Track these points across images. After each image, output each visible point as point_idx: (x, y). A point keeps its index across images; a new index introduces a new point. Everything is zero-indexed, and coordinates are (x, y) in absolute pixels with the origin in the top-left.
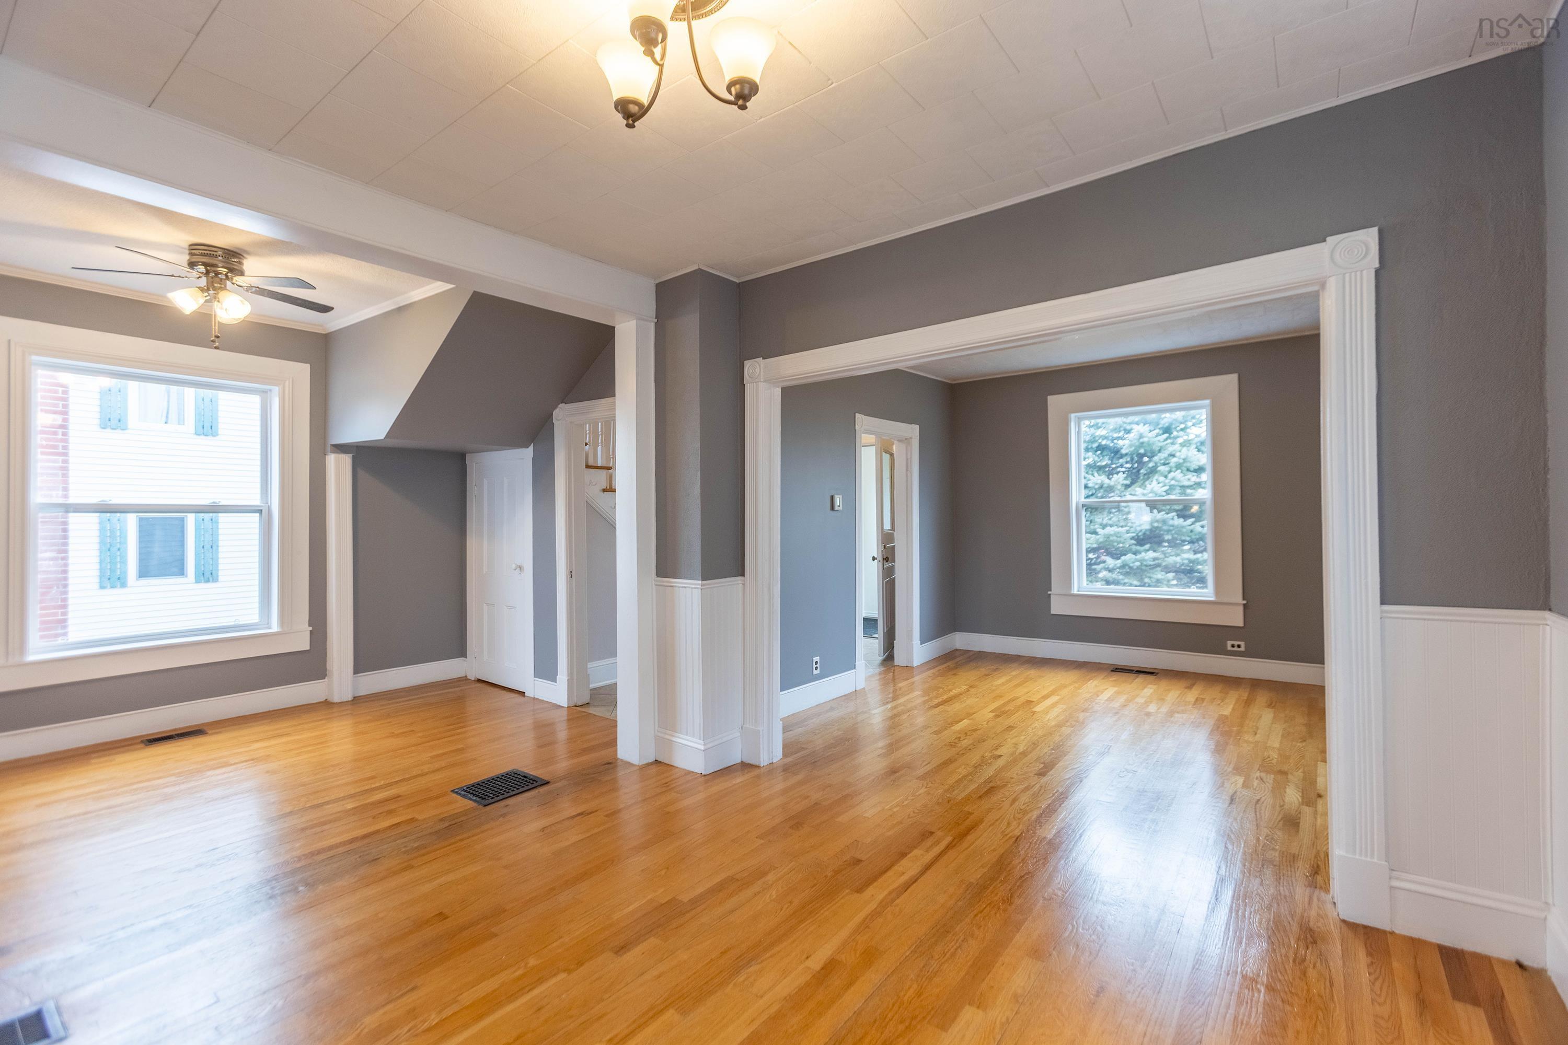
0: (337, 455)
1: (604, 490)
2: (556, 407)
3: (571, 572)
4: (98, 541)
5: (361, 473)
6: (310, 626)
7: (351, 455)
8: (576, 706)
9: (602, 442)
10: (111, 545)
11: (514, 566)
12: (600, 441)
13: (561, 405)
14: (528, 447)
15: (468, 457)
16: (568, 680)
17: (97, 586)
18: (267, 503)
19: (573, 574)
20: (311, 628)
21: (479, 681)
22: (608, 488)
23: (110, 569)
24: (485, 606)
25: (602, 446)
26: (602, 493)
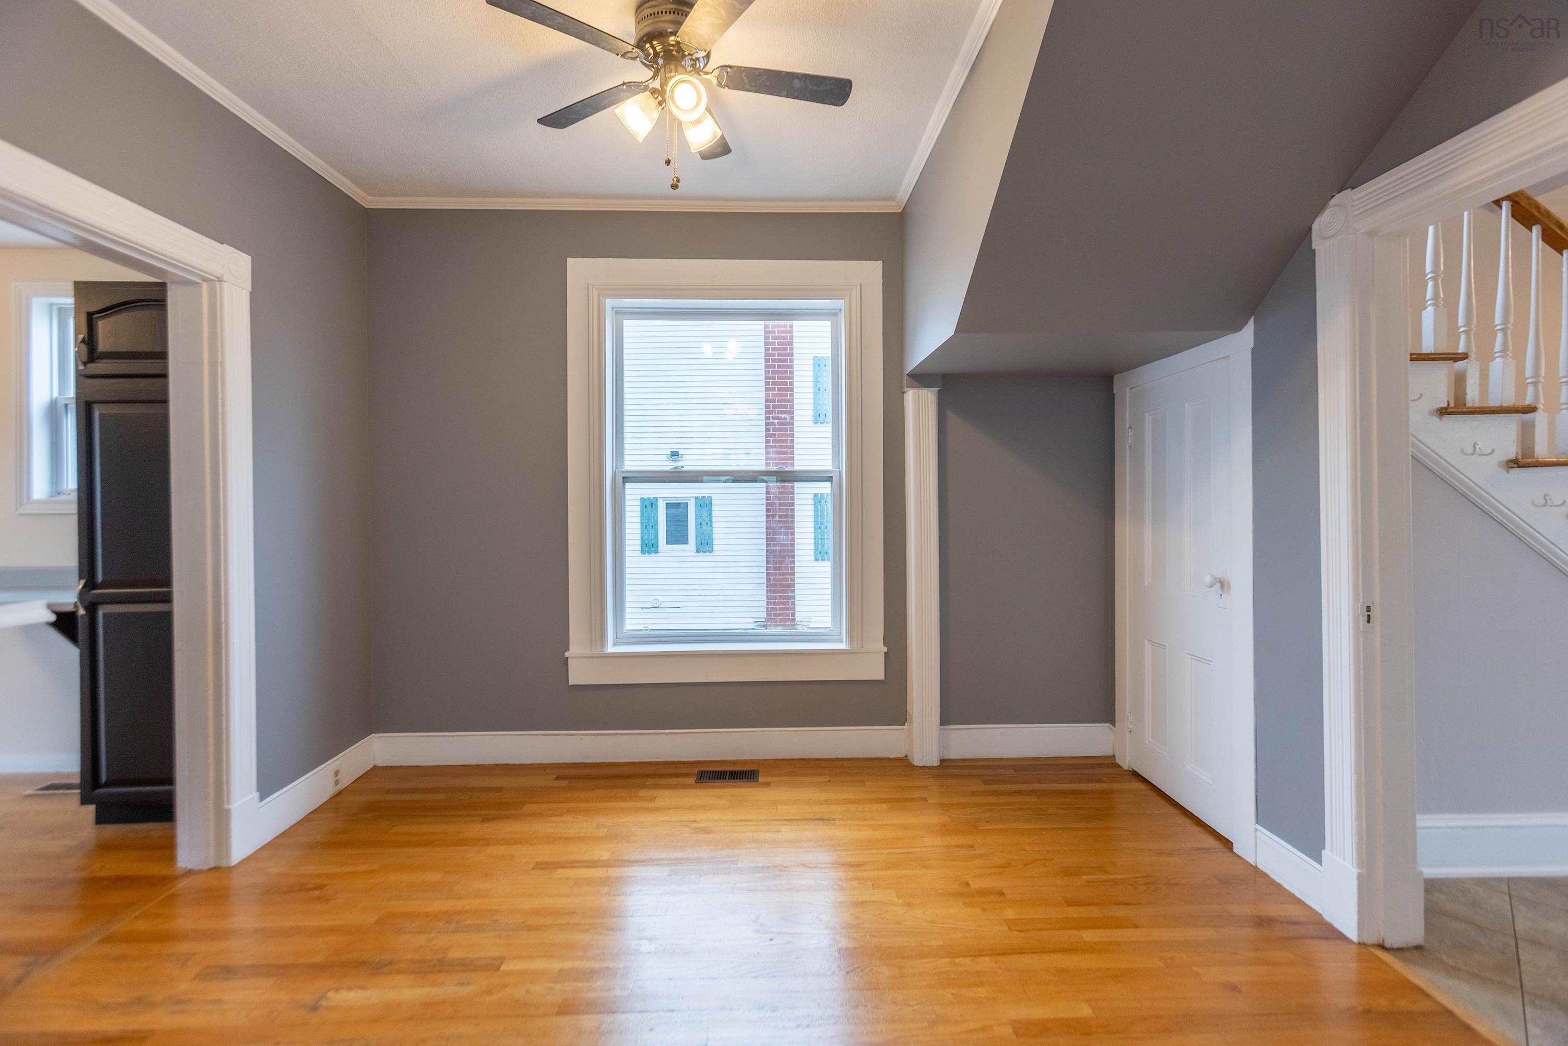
0: (916, 390)
1: (1443, 412)
2: (1319, 209)
3: (1368, 609)
4: (813, 520)
5: (951, 417)
6: (885, 644)
7: (936, 389)
8: (1382, 947)
9: (1436, 297)
10: (821, 524)
11: (1208, 579)
12: (1429, 294)
13: (1338, 199)
14: (1241, 330)
15: (1116, 378)
16: (1360, 877)
17: (812, 558)
18: (839, 468)
19: (1375, 613)
20: (886, 649)
21: (1135, 775)
22: (1452, 405)
23: (821, 544)
24: (1148, 647)
25: (1436, 305)
26: (1436, 419)
